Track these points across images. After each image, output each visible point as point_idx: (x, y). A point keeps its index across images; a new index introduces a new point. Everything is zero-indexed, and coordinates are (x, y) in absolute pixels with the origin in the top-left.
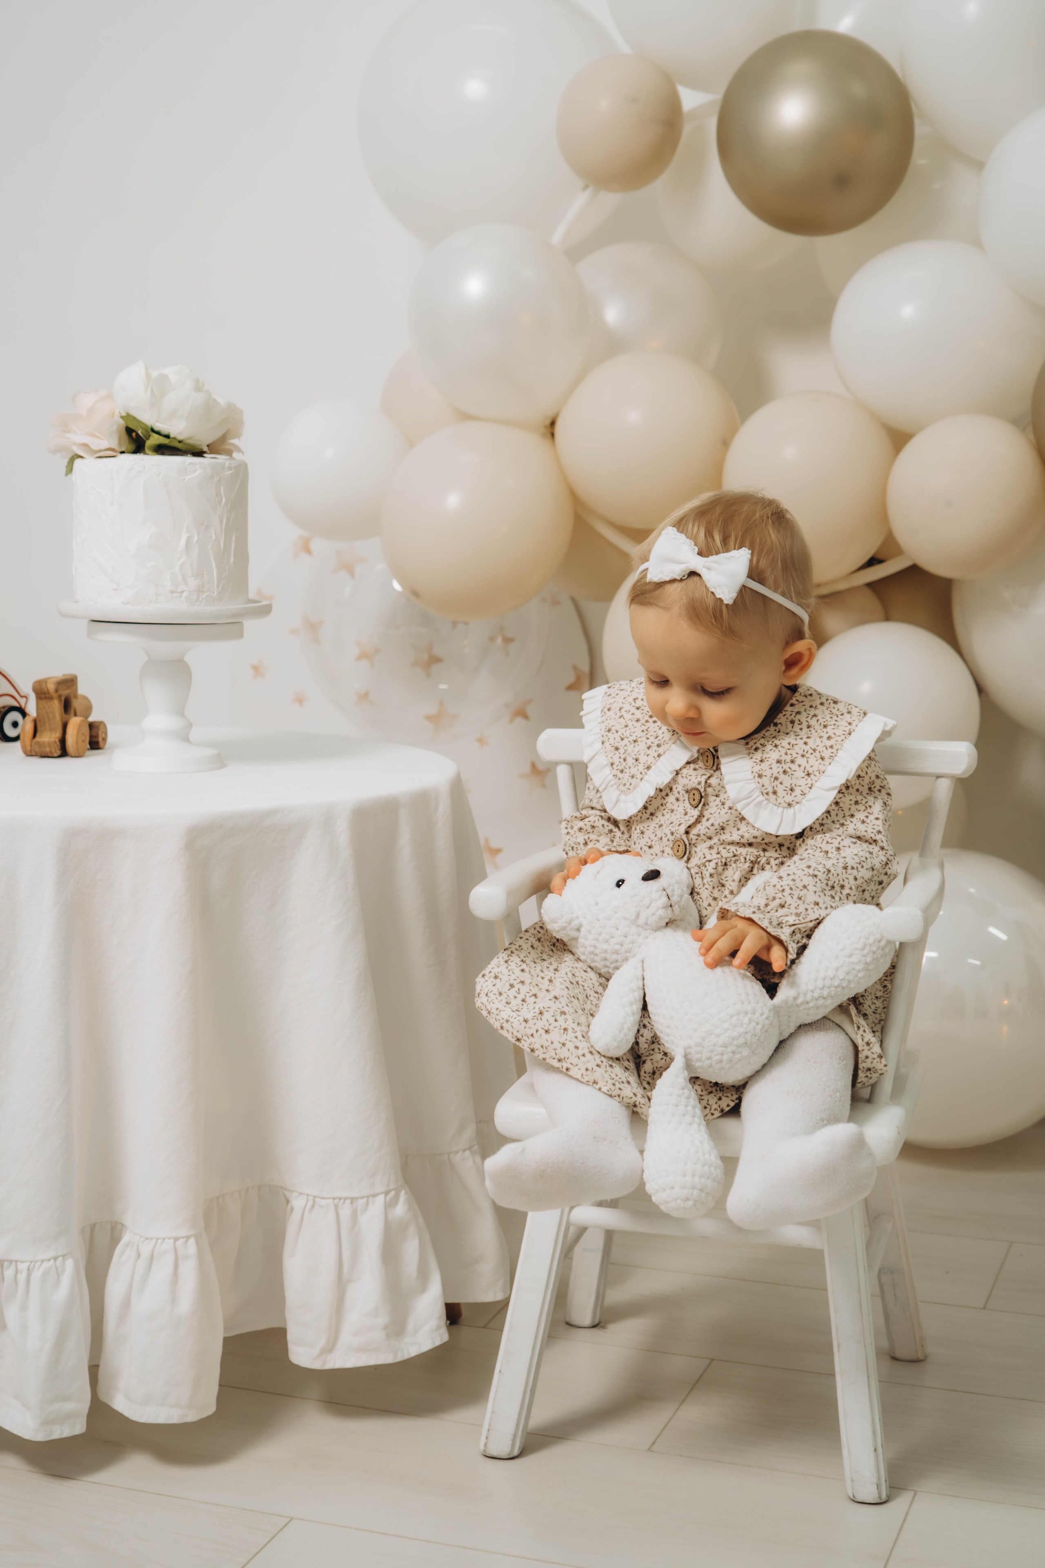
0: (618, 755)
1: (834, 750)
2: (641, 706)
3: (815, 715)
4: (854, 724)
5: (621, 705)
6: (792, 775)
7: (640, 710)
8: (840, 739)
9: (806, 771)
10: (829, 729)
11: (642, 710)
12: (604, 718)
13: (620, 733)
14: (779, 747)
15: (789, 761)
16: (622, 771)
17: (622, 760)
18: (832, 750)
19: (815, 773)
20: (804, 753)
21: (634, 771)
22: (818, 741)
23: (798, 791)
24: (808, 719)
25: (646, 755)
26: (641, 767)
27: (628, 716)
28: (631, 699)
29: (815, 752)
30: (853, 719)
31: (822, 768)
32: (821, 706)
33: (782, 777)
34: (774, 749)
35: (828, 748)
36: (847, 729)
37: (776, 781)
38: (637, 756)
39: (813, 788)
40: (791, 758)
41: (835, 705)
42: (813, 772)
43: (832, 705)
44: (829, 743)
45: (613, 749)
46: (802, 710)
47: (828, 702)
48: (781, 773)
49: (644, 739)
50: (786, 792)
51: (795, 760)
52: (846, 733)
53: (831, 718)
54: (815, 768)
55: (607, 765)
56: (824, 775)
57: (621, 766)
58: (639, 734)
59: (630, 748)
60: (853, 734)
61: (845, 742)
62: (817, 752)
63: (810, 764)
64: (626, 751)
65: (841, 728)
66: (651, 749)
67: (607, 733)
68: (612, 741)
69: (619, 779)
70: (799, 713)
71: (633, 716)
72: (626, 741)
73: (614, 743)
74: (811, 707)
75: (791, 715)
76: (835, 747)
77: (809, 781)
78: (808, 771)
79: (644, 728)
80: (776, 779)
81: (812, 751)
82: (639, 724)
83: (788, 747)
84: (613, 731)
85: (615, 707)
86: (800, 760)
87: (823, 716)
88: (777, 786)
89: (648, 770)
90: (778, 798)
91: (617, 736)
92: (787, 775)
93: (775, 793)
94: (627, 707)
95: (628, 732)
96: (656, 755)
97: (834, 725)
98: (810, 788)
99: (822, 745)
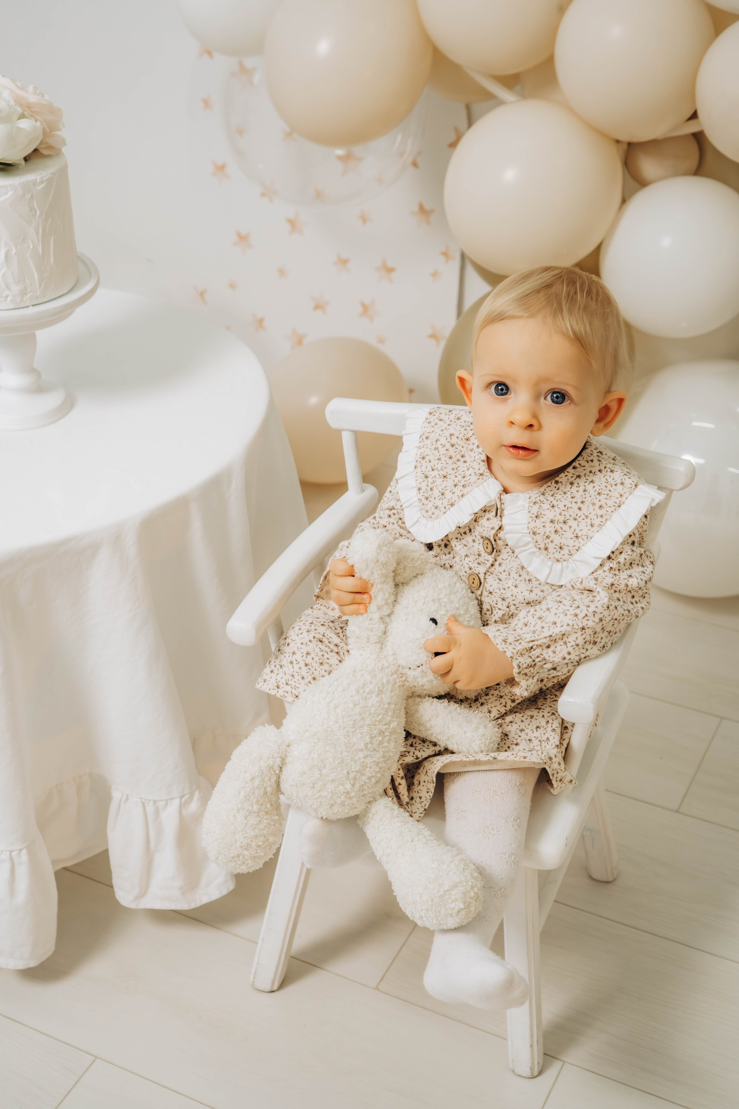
0: (426, 483)
1: (603, 520)
2: (456, 444)
3: (592, 482)
4: (625, 496)
5: (438, 437)
6: (562, 534)
7: (454, 448)
8: (610, 510)
9: (575, 533)
10: (602, 497)
11: (456, 448)
12: (421, 445)
13: (432, 464)
14: (556, 508)
15: (562, 522)
16: (427, 499)
17: (429, 489)
18: (602, 520)
19: (583, 537)
20: (576, 517)
21: (438, 503)
22: (591, 508)
23: (565, 551)
24: (586, 484)
25: (452, 492)
26: (445, 502)
27: (442, 450)
28: (447, 433)
29: (587, 518)
30: (625, 491)
31: (590, 534)
32: (599, 472)
33: (553, 536)
34: (551, 508)
35: (599, 517)
36: (618, 501)
37: (547, 539)
38: (444, 491)
39: (580, 551)
40: (564, 519)
41: (611, 474)
42: (582, 536)
43: (609, 473)
44: (600, 512)
45: (423, 476)
46: (582, 474)
47: (606, 470)
48: (553, 532)
49: (453, 477)
50: (556, 550)
51: (568, 521)
52: (616, 505)
53: (606, 487)
54: (584, 532)
55: (414, 487)
56: (591, 540)
57: (427, 493)
58: (449, 470)
59: (439, 481)
60: (622, 506)
61: (614, 514)
62: (589, 519)
63: (580, 528)
64: (434, 482)
65: (613, 499)
66: (457, 487)
67: (421, 460)
68: (423, 468)
69: (423, 504)
70: (579, 476)
71: (447, 452)
72: (436, 473)
73: (425, 471)
74: (591, 472)
75: (572, 477)
76: (605, 517)
77: (577, 543)
78: (577, 534)
79: (455, 466)
80: (548, 537)
81: (584, 517)
82: (451, 461)
83: (563, 508)
84: (427, 459)
85: (433, 437)
86: (571, 522)
87: (600, 484)
88: (548, 543)
89: (451, 507)
90: (548, 553)
91: (429, 465)
92: (558, 534)
93: (546, 549)
94: (443, 440)
95: (440, 466)
96: (460, 494)
97: (608, 495)
98: (577, 550)
99: (593, 513)
